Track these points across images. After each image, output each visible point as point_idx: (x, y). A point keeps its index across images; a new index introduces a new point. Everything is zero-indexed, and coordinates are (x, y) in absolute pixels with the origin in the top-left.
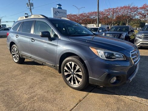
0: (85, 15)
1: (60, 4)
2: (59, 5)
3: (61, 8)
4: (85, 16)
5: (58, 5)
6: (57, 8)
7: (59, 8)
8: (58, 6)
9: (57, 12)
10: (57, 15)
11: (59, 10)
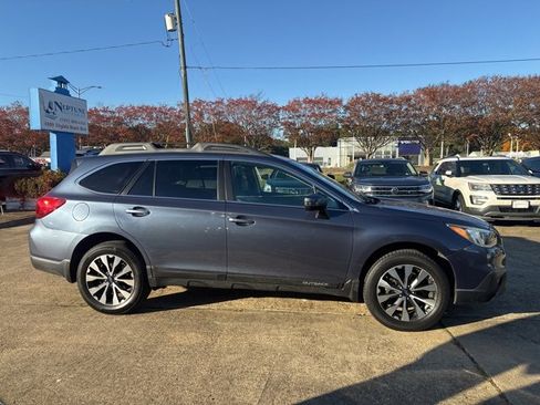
0: (108, 115)
1: (61, 77)
2: (61, 80)
3: (66, 93)
4: (109, 119)
5: (54, 79)
6: (53, 89)
7: (59, 90)
8: (55, 84)
9: (54, 106)
10: (54, 119)
11: (61, 98)
